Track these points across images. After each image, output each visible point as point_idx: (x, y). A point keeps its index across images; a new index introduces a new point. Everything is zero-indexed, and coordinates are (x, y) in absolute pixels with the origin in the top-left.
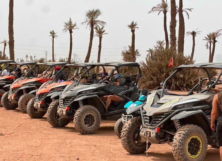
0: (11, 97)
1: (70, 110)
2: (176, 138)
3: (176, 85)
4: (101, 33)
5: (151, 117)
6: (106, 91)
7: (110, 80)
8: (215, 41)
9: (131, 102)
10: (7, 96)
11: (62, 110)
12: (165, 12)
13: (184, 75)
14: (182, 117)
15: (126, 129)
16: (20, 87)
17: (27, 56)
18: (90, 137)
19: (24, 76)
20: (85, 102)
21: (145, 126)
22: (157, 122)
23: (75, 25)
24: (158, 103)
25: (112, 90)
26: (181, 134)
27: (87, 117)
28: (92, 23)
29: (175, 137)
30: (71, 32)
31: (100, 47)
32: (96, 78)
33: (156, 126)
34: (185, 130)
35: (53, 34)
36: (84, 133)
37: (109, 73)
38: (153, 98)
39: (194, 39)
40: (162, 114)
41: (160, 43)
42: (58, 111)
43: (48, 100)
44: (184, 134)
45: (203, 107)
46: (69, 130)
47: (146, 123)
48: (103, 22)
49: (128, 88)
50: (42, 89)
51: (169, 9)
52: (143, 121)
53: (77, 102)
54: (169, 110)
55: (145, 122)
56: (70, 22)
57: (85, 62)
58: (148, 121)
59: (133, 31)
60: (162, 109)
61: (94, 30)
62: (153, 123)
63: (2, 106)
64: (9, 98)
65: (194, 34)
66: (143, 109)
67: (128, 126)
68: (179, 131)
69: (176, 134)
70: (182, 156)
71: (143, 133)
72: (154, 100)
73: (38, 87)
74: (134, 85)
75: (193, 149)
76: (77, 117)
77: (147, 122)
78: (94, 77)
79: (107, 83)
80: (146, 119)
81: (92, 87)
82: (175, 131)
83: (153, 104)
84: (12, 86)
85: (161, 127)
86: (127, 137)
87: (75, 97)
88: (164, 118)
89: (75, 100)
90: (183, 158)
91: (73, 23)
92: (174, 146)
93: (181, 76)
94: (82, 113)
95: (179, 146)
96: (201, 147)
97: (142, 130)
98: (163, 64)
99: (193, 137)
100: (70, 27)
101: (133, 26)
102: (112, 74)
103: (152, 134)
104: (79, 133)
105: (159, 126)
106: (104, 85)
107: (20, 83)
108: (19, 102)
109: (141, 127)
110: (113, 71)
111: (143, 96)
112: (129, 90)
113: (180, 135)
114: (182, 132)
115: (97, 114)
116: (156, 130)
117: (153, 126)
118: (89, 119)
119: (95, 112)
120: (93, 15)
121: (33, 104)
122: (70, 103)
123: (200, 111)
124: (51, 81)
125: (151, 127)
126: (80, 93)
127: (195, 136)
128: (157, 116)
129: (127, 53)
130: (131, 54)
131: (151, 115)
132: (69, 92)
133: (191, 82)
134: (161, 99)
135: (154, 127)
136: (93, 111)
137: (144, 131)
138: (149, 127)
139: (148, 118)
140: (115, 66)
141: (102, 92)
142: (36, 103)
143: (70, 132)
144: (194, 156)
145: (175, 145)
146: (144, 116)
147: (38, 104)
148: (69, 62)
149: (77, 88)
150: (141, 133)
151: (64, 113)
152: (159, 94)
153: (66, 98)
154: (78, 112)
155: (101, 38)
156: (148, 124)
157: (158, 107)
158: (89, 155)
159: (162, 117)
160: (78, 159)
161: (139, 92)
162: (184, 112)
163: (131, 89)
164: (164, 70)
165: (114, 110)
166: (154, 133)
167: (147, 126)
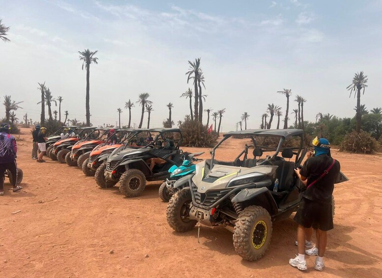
0: (72, 156)
1: (116, 173)
2: (239, 227)
4: (149, 109)
5: (203, 195)
6: (151, 154)
7: (155, 143)
8: (221, 116)
9: (174, 166)
10: (69, 155)
11: (109, 173)
12: (191, 97)
13: (204, 137)
14: (246, 198)
15: (173, 204)
16: (80, 148)
17: (104, 124)
18: (135, 201)
19: (84, 139)
20: (131, 166)
21: (196, 204)
22: (212, 201)
23: (133, 104)
24: (210, 176)
25: (157, 154)
26: (246, 222)
27: (132, 180)
28: (144, 102)
29: (238, 224)
30: (130, 109)
31: (149, 118)
32: (143, 141)
33: (211, 206)
34: (250, 216)
35: (119, 110)
36: (129, 196)
37: (154, 137)
38: (203, 169)
39: (208, 114)
40: (218, 191)
41: (188, 116)
42: (105, 174)
43: (97, 164)
44: (250, 220)
45: (267, 184)
47: (197, 201)
48: (150, 102)
49: (172, 152)
50: (95, 151)
51: (194, 95)
52: (193, 197)
53: (124, 166)
54: (226, 187)
55: (195, 199)
56: (130, 102)
58: (200, 198)
59: (170, 109)
60: (218, 184)
61: (145, 107)
62: (206, 202)
63: (65, 163)
64: (70, 157)
65: (208, 111)
66: (192, 182)
67: (174, 201)
68: (242, 216)
69: (238, 220)
70: (246, 250)
71: (194, 213)
72: (205, 171)
74: (176, 149)
75: (258, 237)
76: (122, 181)
77: (198, 199)
78: (142, 140)
79: (152, 147)
80: (197, 195)
81: (138, 152)
82: (237, 216)
83: (204, 177)
84: (74, 147)
85: (217, 207)
86: (173, 214)
87: (121, 161)
88: (220, 197)
89: (121, 164)
90: (248, 252)
91: (131, 103)
92: (237, 237)
93: (202, 138)
94: (127, 177)
95: (244, 238)
96: (266, 232)
97: (192, 209)
98: (190, 129)
99: (258, 223)
100: (130, 105)
101: (170, 106)
102: (157, 139)
103: (205, 216)
104: (125, 196)
105: (215, 207)
106: (149, 150)
107: (80, 145)
108: (78, 161)
109: (191, 205)
110: (158, 136)
111: (186, 161)
112: (172, 153)
113: (244, 222)
114: (247, 218)
115: (142, 177)
116: (211, 212)
117: (206, 205)
118: (134, 183)
119: (141, 175)
120: (144, 97)
121: (87, 164)
122: (115, 167)
123: (265, 189)
124: (104, 144)
125: (203, 206)
126: (126, 157)
127: (260, 221)
128: (211, 193)
129: (166, 123)
130: (169, 123)
131: (204, 192)
132: (116, 156)
134: (213, 170)
135: (207, 207)
136: (138, 174)
137: (195, 211)
138: (201, 206)
139: (200, 195)
140: (159, 132)
141: (147, 156)
142: (89, 163)
143: (115, 195)
144: (259, 246)
145: (238, 235)
146: (193, 191)
147: (91, 164)
149: (124, 151)
150: (190, 212)
151: (110, 176)
152: (209, 163)
153: (112, 161)
154: (123, 176)
155: (149, 113)
156: (199, 202)
157: (212, 182)
158: (128, 237)
159: (218, 195)
160: (112, 253)
161: (183, 157)
162: (246, 189)
163: (174, 152)
164: (191, 134)
165: (158, 172)
166: (208, 215)
167: (198, 205)
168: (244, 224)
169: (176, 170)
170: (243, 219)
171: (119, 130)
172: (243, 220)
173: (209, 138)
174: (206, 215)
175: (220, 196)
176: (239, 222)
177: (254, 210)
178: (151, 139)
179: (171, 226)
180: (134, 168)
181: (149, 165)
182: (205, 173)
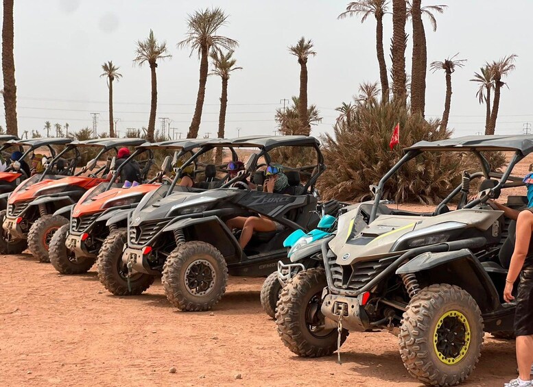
0: (10, 224)
1: (154, 253)
2: (408, 318)
3: (407, 189)
4: (225, 66)
5: (347, 269)
6: (240, 206)
7: (248, 179)
8: (500, 84)
9: (299, 232)
11: (134, 254)
12: (379, 15)
13: (427, 165)
14: (421, 266)
15: (289, 297)
16: (32, 200)
17: (48, 125)
18: (202, 317)
19: (40, 173)
20: (190, 233)
21: (335, 289)
22: (363, 280)
23: (163, 48)
24: (365, 235)
25: (254, 203)
26: (421, 309)
27: (193, 268)
28: (205, 44)
29: (407, 314)
30: (153, 65)
31: (224, 100)
32: (214, 175)
33: (361, 290)
34: (429, 299)
35: (110, 70)
36: (188, 308)
38: (352, 223)
39: (448, 78)
40: (375, 260)
41: (369, 90)
42: (125, 257)
43: (101, 230)
44: (428, 306)
45: (471, 243)
46: (151, 301)
47: (336, 283)
48: (230, 41)
49: (293, 200)
50: (85, 204)
52: (328, 277)
53: (171, 233)
54: (390, 251)
55: (334, 280)
56: (152, 42)
57: (189, 136)
58: (341, 277)
59: (303, 62)
60: (375, 247)
61: (210, 60)
62: (352, 283)
64: (5, 225)
65: (448, 66)
66: (328, 248)
67: (292, 291)
68: (414, 300)
69: (408, 308)
70: (422, 359)
71: (330, 307)
72: (354, 226)
73: (76, 198)
74: (305, 192)
75: (449, 343)
76: (170, 269)
77: (339, 280)
79: (241, 187)
80: (337, 272)
81: (206, 197)
82: (406, 299)
83: (352, 236)
84: (12, 197)
85: (373, 291)
86: (290, 316)
87: (165, 221)
88: (380, 270)
89: (165, 230)
90: (425, 364)
91: (158, 44)
92: (404, 336)
93: (420, 168)
94: (182, 261)
95: (416, 336)
96: (469, 337)
97: (326, 300)
98: (376, 139)
99: (448, 314)
100: (152, 54)
101: (302, 50)
102: (254, 165)
103: (350, 309)
104: (177, 309)
105: (369, 290)
106: (233, 193)
107: (31, 190)
108: (30, 236)
109: (325, 292)
110: (256, 157)
111: (328, 217)
112: (295, 203)
113: (417, 309)
114: (423, 303)
115: (219, 261)
116: (360, 299)
117: (352, 289)
118: (199, 276)
119: (214, 256)
120: (205, 23)
121: (63, 239)
122: (152, 236)
123: (466, 251)
124: (105, 185)
125: (348, 291)
126: (176, 212)
127: (453, 312)
128: (363, 264)
129: (290, 114)
130: (299, 116)
131: (347, 262)
132: (150, 210)
133: (443, 183)
134: (373, 224)
135: (355, 292)
136: (210, 255)
137: (332, 303)
138: (343, 291)
139: (341, 271)
140: (260, 147)
141: (229, 209)
142: (71, 237)
143: (153, 307)
144: (451, 359)
145: (406, 333)
146: (330, 266)
147: (75, 240)
148: (150, 137)
149: (169, 199)
150: (323, 307)
151: (140, 260)
152: (367, 211)
153: (143, 224)
154: (172, 259)
155: (225, 80)
156: (340, 284)
157: (366, 244)
158: (200, 360)
159: (375, 267)
160: (173, 372)
161: (320, 209)
162: (427, 254)
163: (300, 200)
164: (379, 153)
165: (258, 253)
166: (355, 306)
167: (338, 290)
168: (417, 313)
169: (302, 239)
170: (417, 304)
171: (147, 144)
172: (416, 307)
173: (446, 168)
174: (353, 307)
175: (379, 268)
176: (408, 311)
177: (438, 289)
178: (238, 165)
179: (287, 344)
180: (198, 239)
181: (238, 236)
182: (353, 229)
